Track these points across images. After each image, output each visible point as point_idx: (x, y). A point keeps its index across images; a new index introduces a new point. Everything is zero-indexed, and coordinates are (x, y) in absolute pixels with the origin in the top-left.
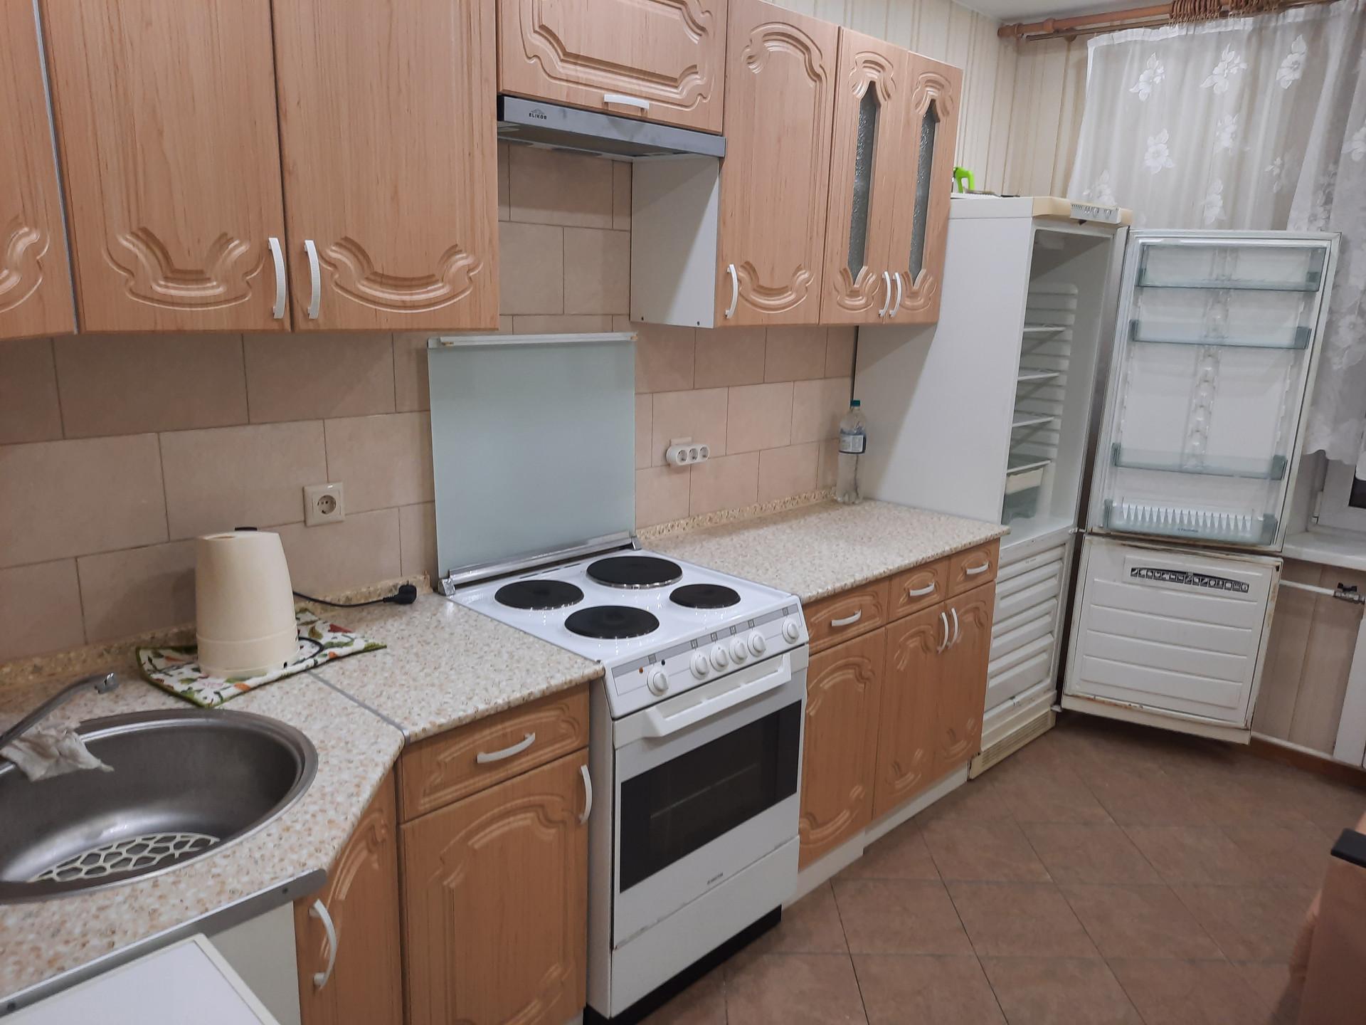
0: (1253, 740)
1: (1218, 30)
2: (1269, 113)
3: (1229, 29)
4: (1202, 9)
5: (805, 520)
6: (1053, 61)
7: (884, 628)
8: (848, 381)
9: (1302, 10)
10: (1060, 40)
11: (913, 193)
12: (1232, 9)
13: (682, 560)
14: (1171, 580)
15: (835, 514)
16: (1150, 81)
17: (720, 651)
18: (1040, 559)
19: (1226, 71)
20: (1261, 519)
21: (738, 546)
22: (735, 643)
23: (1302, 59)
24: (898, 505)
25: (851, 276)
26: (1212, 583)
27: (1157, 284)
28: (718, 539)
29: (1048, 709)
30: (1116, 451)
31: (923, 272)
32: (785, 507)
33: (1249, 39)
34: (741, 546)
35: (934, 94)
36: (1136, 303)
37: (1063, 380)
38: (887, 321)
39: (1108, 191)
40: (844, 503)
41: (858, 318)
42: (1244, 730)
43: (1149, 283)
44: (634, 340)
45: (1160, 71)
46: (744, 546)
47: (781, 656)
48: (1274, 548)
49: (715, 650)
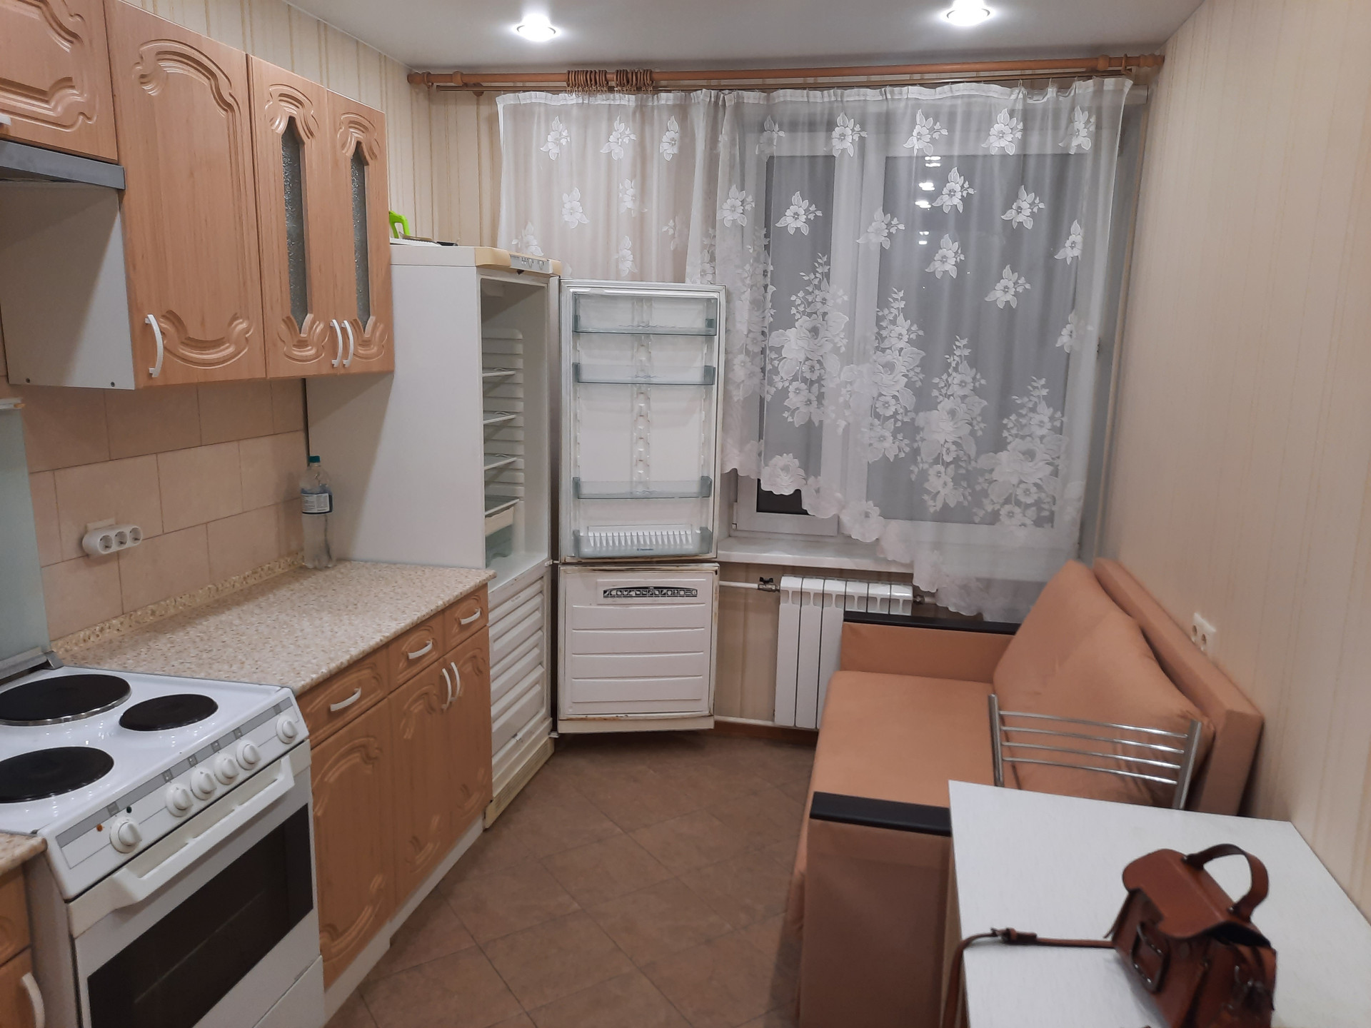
0: (717, 723)
1: (608, 102)
2: (658, 179)
3: (617, 103)
4: (593, 82)
5: (275, 595)
6: (465, 113)
7: (386, 699)
8: (301, 435)
9: (671, 95)
10: (468, 94)
11: (351, 238)
12: (617, 85)
13: (125, 670)
14: (637, 596)
15: (308, 583)
16: (557, 142)
17: (203, 775)
18: (523, 596)
19: (620, 140)
20: (699, 532)
21: (198, 640)
22: (221, 761)
23: (677, 136)
24: (376, 563)
25: (296, 324)
26: (670, 593)
27: (590, 330)
28: (168, 636)
29: (546, 739)
30: (577, 484)
31: (372, 320)
32: (247, 583)
33: (634, 113)
34: (202, 640)
35: (359, 136)
36: (575, 347)
37: (520, 421)
38: (342, 371)
39: (535, 242)
40: (315, 568)
41: (309, 370)
42: (709, 716)
43: (585, 329)
44: (20, 407)
45: (565, 134)
46: (206, 638)
47: (278, 761)
48: (711, 555)
49: (198, 776)
